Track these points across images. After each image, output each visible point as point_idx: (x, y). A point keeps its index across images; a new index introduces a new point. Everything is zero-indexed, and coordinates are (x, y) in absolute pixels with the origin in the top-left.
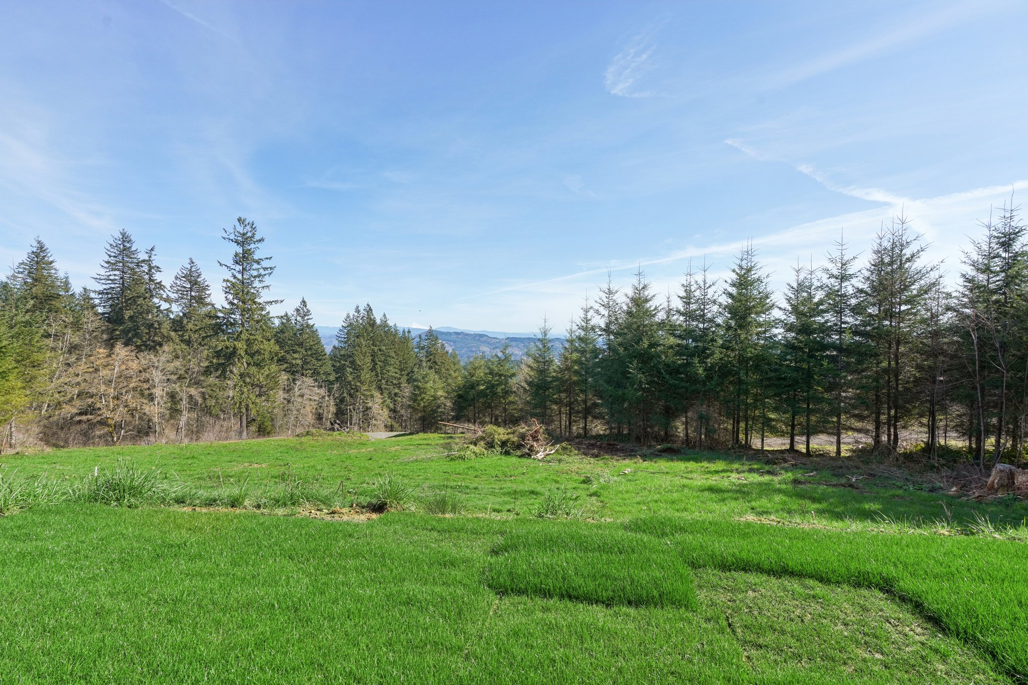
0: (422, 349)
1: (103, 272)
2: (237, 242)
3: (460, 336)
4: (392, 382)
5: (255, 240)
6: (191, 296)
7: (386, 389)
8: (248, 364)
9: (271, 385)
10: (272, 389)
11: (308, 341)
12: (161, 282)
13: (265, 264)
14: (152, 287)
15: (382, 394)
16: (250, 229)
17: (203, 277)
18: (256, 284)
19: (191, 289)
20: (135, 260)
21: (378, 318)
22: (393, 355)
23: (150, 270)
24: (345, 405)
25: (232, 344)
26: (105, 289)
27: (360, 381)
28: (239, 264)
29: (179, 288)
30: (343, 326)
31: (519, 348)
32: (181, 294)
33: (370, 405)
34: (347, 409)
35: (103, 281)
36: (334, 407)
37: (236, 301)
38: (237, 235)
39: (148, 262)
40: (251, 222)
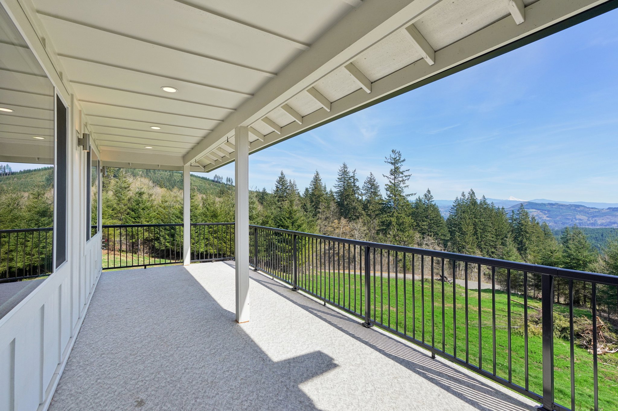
0: (515, 221)
1: (337, 183)
2: (392, 163)
3: (554, 207)
4: (490, 244)
5: (401, 161)
6: (371, 192)
7: (485, 248)
8: (398, 230)
9: (410, 241)
10: (410, 244)
11: (431, 214)
12: (358, 186)
13: (406, 173)
14: (355, 189)
15: (481, 251)
16: (398, 155)
17: (376, 181)
18: (402, 185)
19: (371, 188)
20: (348, 177)
21: (479, 198)
22: (491, 225)
23: (354, 181)
25: (389, 218)
26: (338, 191)
27: (465, 242)
28: (393, 175)
29: (366, 188)
30: (453, 206)
32: (367, 191)
35: (337, 187)
37: (391, 195)
38: (392, 159)
39: (353, 177)
40: (398, 152)
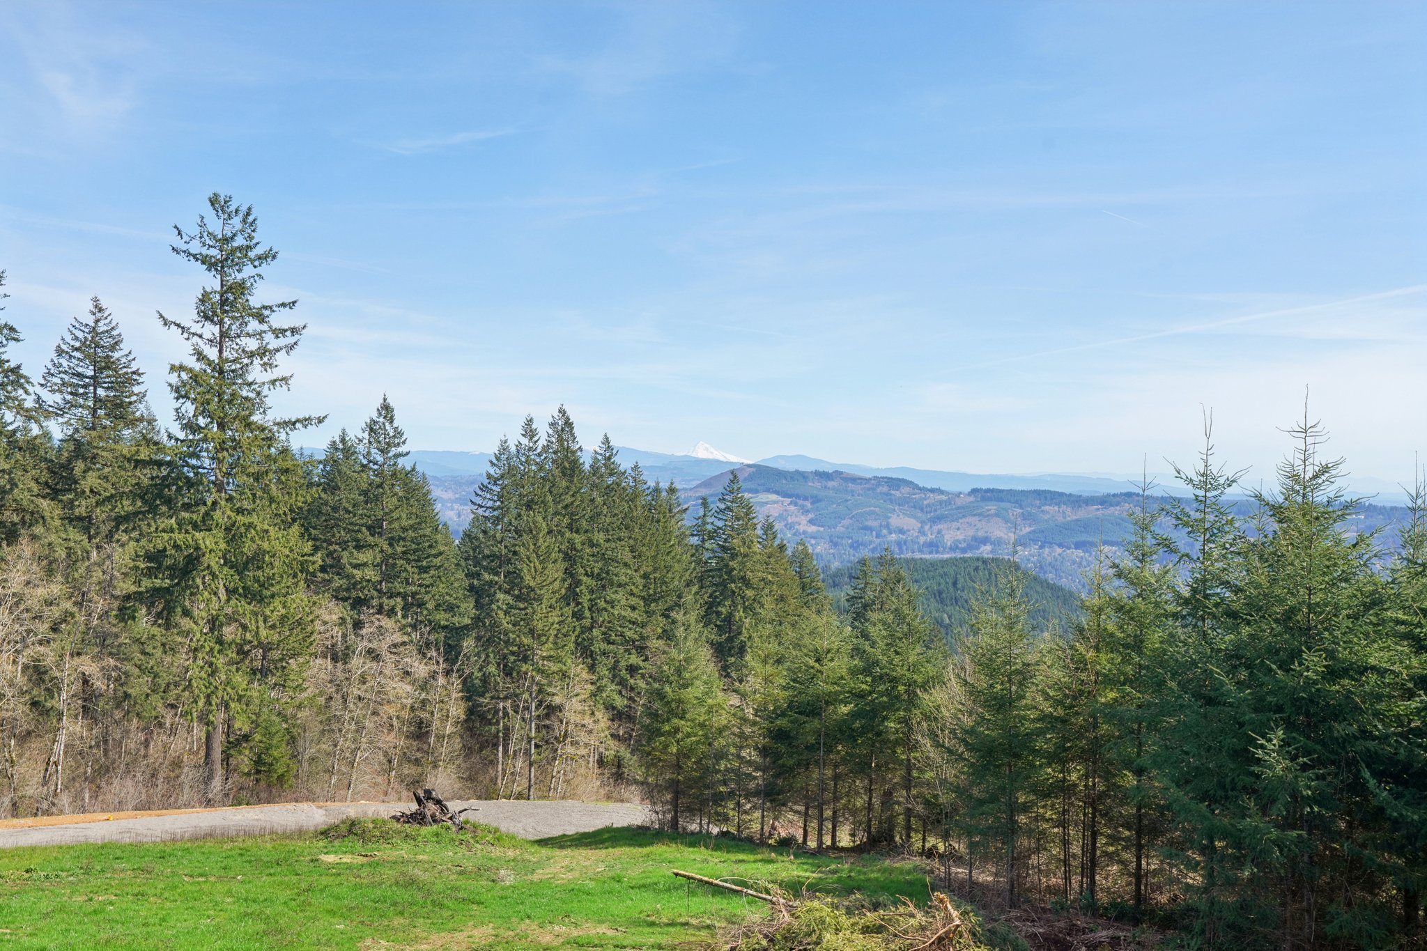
0: (710, 538)
2: (207, 262)
3: (831, 484)
4: (622, 635)
5: (254, 255)
6: (97, 399)
7: (604, 653)
8: (230, 592)
9: (292, 642)
10: (293, 656)
11: (395, 515)
12: (19, 367)
13: (279, 319)
15: (592, 668)
16: (241, 227)
17: (125, 347)
18: (256, 373)
19: (96, 381)
21: (587, 446)
22: (627, 557)
24: (492, 698)
25: (189, 537)
27: (532, 632)
28: (212, 321)
29: (66, 378)
30: (489, 476)
31: (1007, 521)
32: (71, 393)
33: (557, 700)
34: (497, 712)
36: (462, 704)
37: (202, 421)
38: (208, 242)
40: (244, 209)
